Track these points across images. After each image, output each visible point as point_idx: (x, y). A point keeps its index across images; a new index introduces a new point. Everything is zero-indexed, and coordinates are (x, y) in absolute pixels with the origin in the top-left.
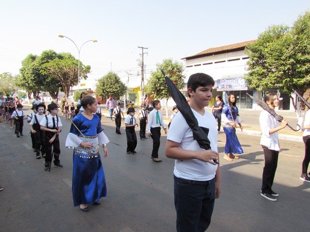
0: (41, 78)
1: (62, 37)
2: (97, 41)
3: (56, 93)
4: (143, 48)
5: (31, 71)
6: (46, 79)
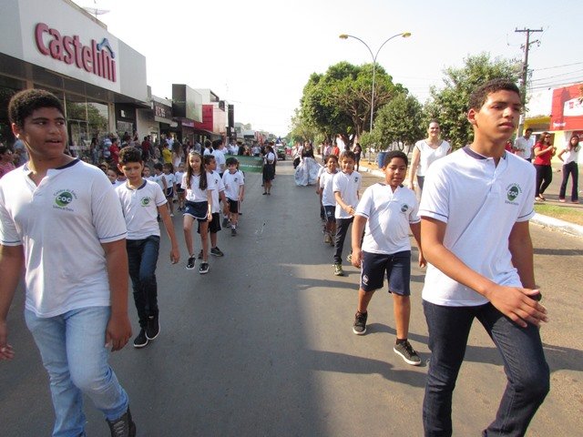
0: (325, 112)
1: (346, 37)
2: (409, 34)
3: (351, 138)
4: (528, 31)
5: (310, 103)
6: (332, 113)
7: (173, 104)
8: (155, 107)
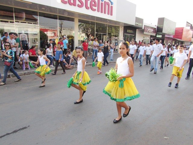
7: (157, 27)
8: (144, 28)
